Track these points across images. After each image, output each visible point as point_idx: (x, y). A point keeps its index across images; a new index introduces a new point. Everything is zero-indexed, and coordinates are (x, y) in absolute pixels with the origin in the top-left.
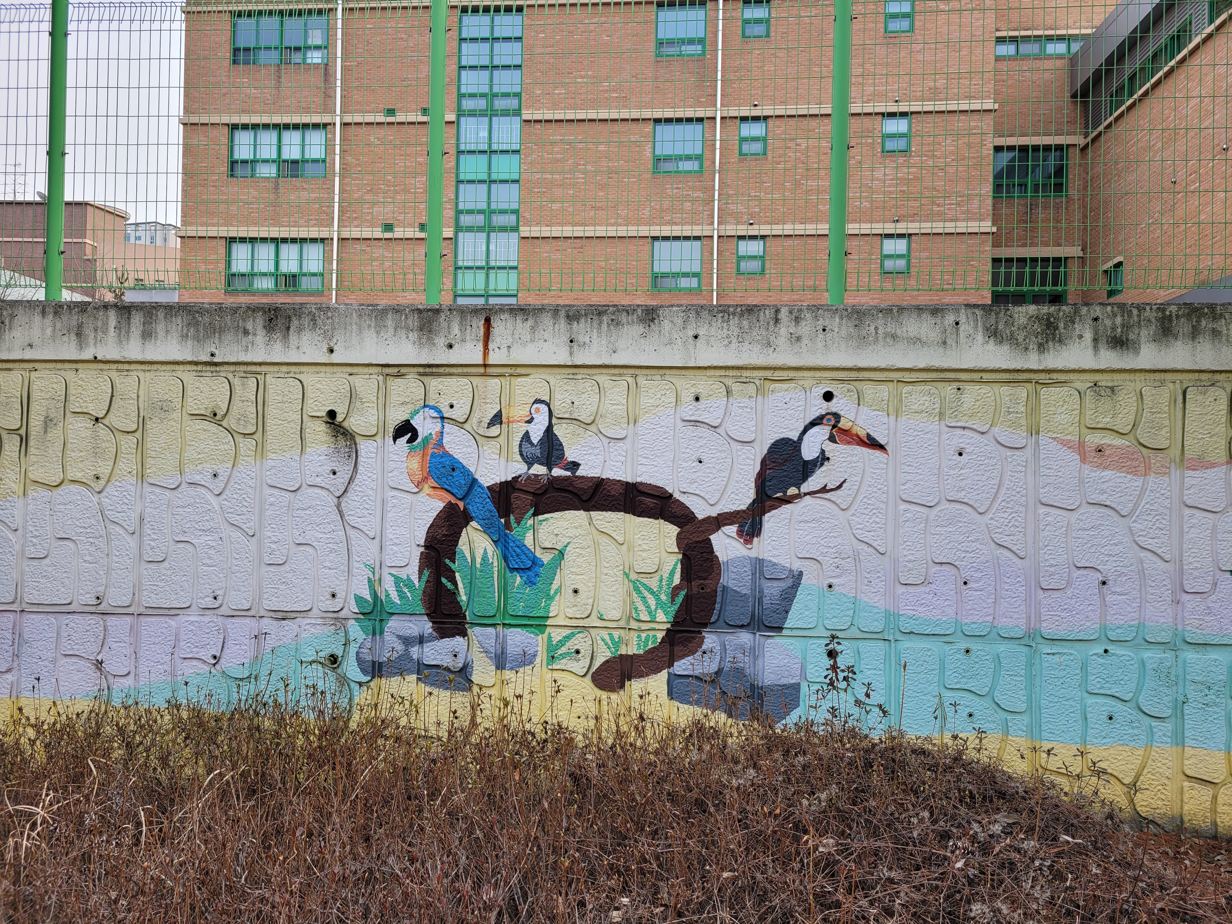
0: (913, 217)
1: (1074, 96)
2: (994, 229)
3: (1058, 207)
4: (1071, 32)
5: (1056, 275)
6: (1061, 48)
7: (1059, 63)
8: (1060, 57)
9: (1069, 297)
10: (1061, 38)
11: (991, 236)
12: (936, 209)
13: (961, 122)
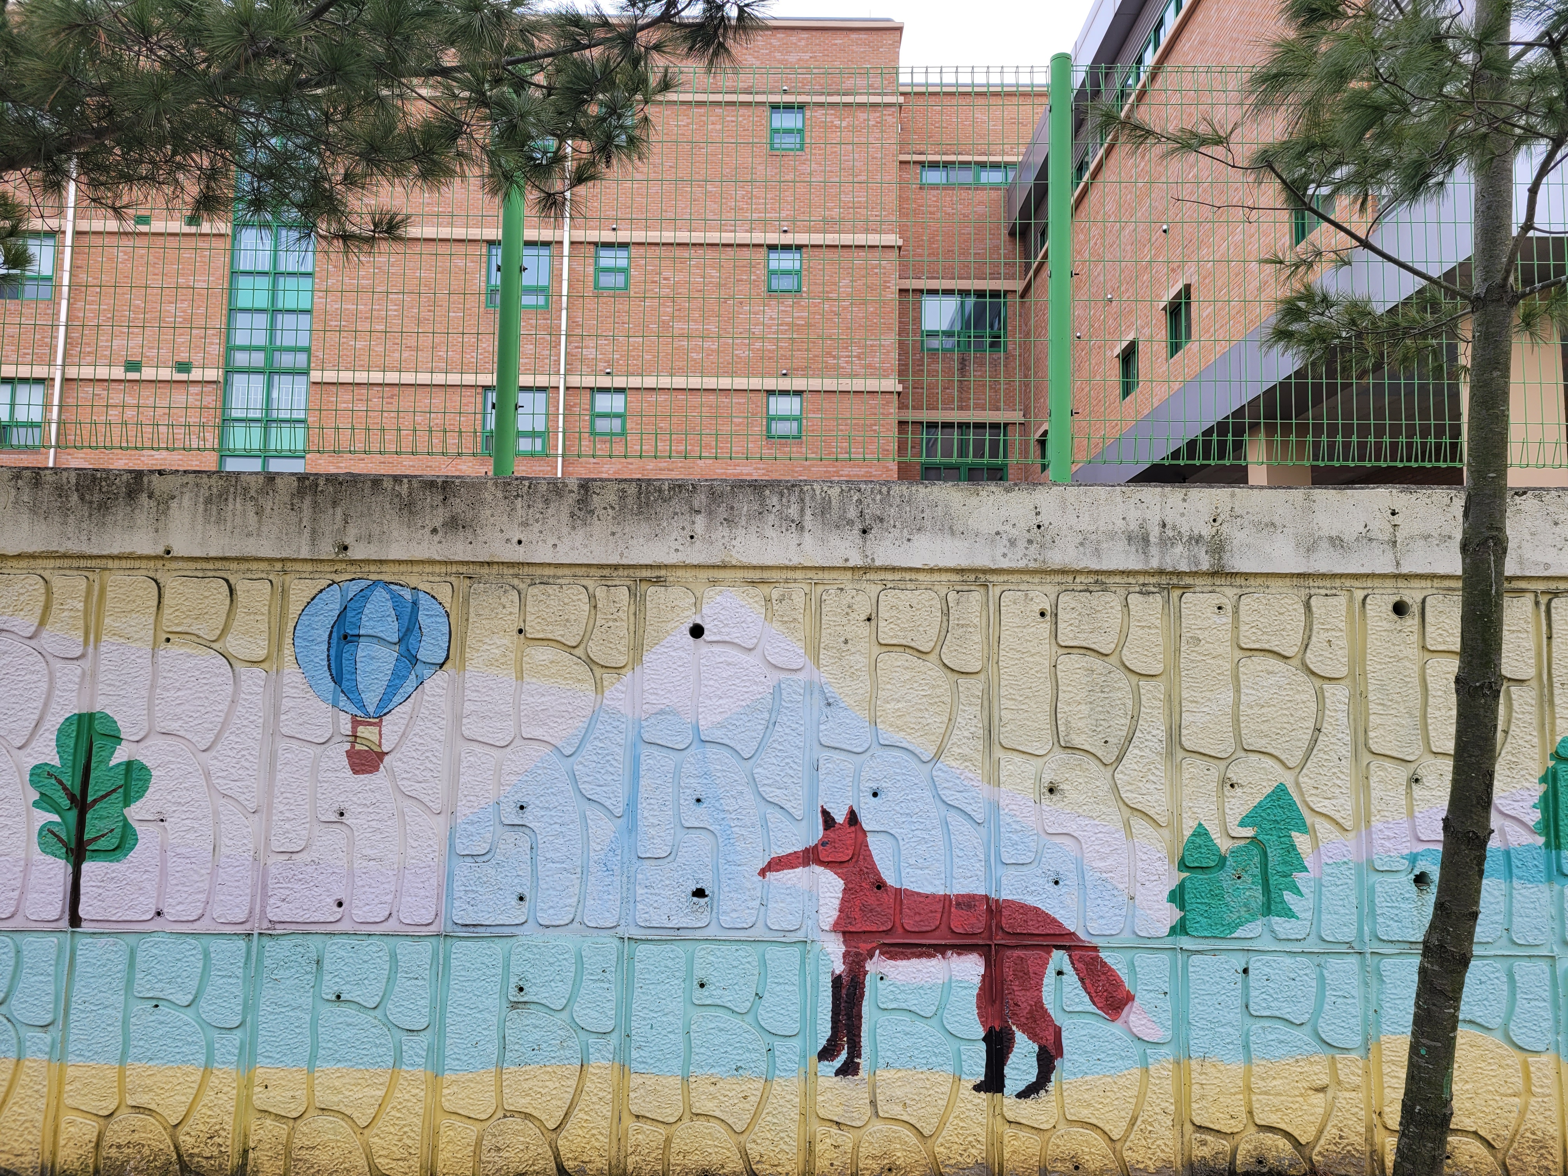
0: (805, 371)
1: (1012, 234)
2: (899, 388)
3: (995, 364)
4: (1007, 159)
5: (994, 445)
6: (996, 177)
7: (994, 194)
8: (995, 187)
9: (1010, 471)
10: (995, 166)
11: (896, 396)
12: (831, 361)
13: (859, 259)
